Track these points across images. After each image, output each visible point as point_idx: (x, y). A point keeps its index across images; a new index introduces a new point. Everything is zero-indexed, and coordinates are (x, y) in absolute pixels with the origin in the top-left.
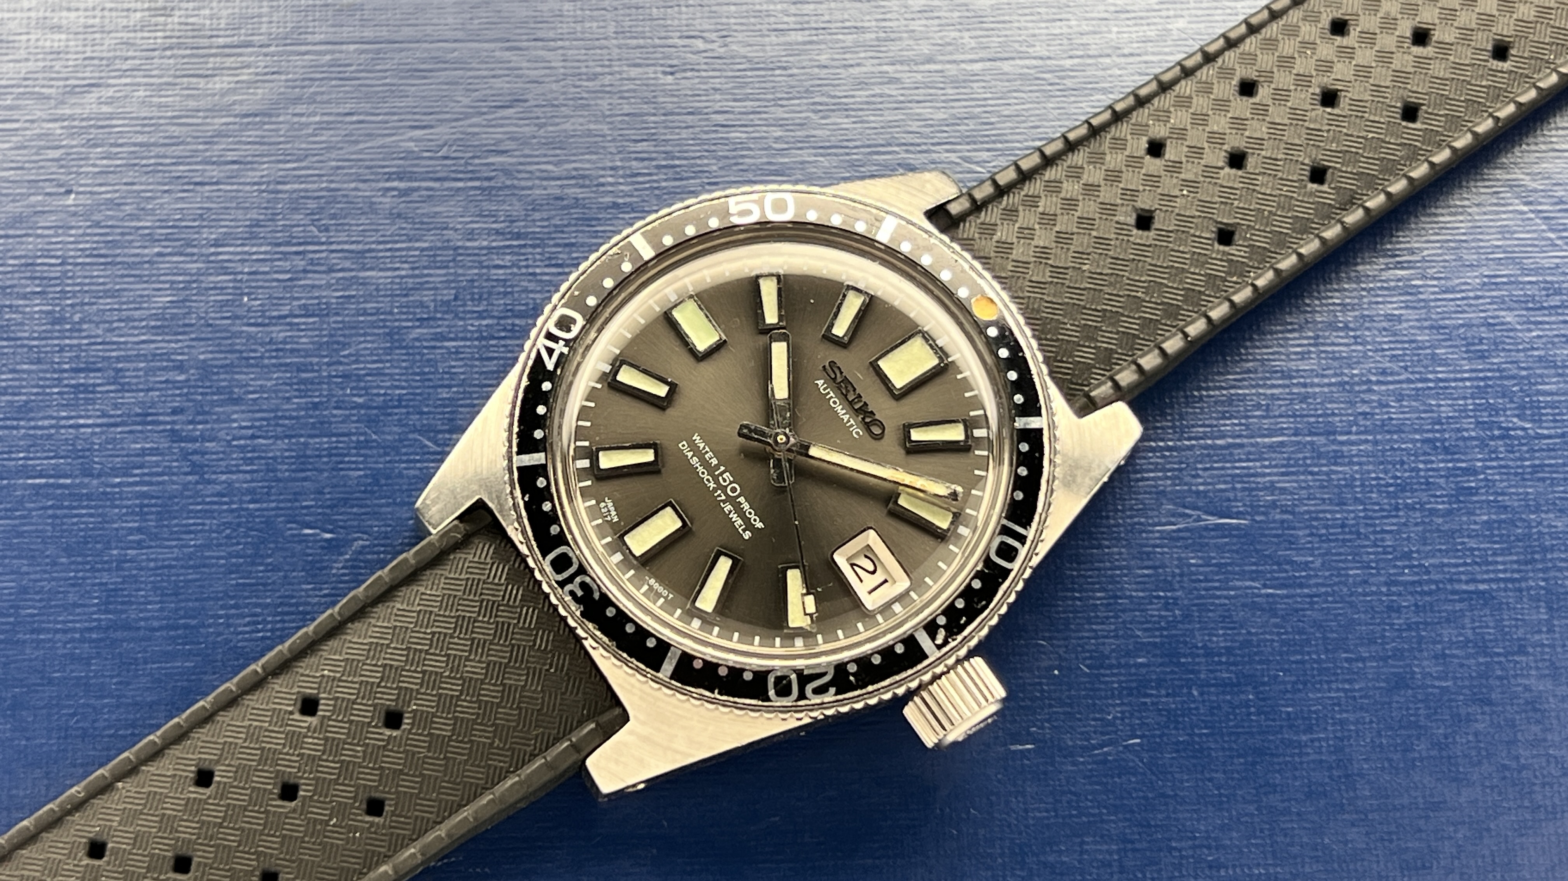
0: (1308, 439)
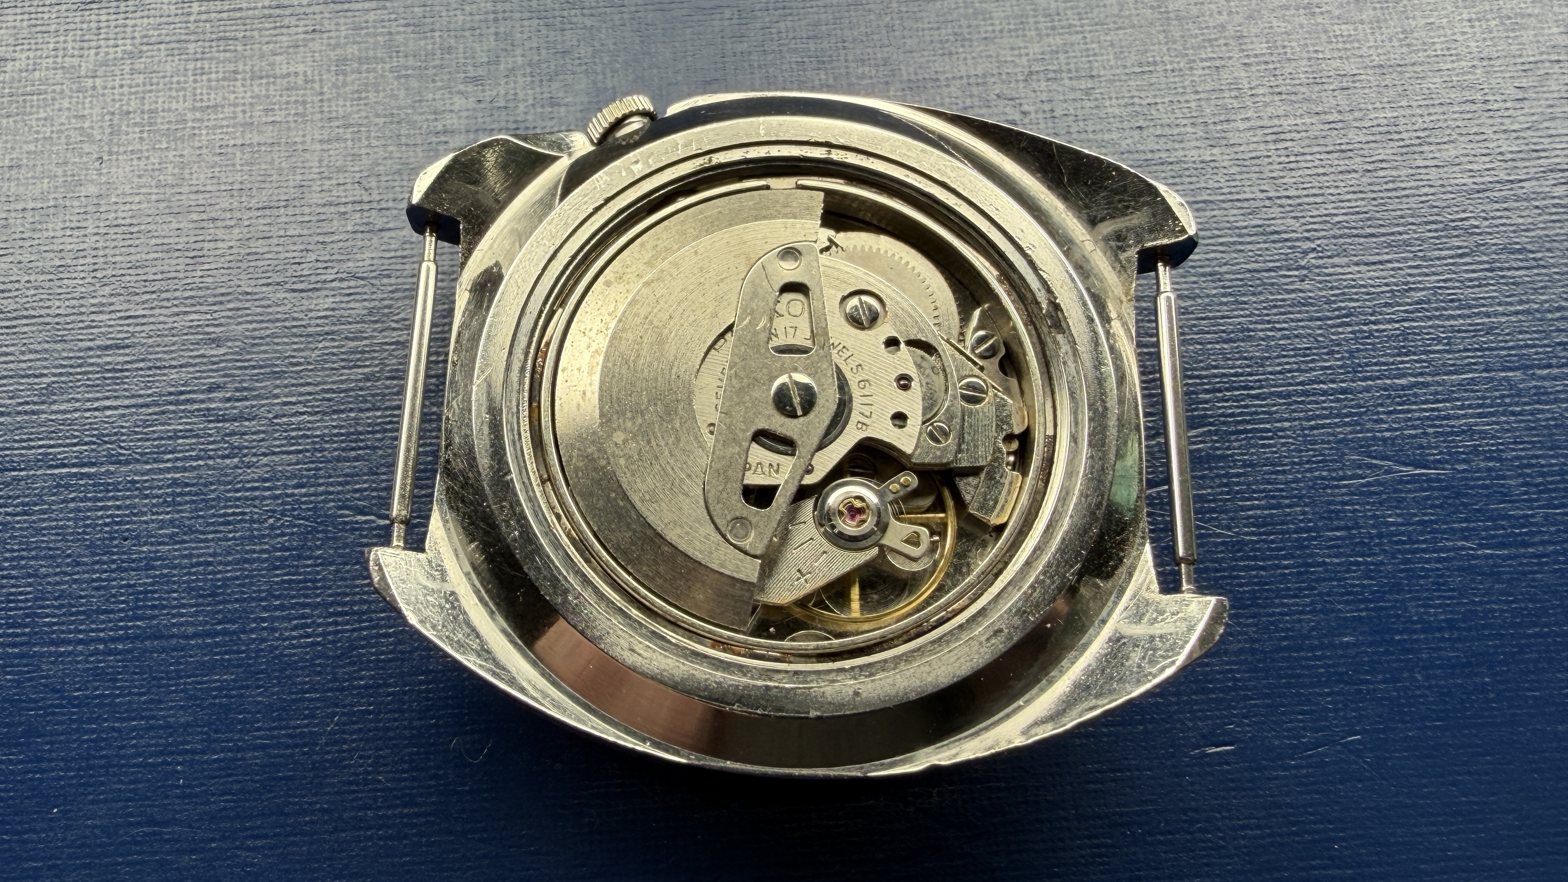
0: (1504, 374)
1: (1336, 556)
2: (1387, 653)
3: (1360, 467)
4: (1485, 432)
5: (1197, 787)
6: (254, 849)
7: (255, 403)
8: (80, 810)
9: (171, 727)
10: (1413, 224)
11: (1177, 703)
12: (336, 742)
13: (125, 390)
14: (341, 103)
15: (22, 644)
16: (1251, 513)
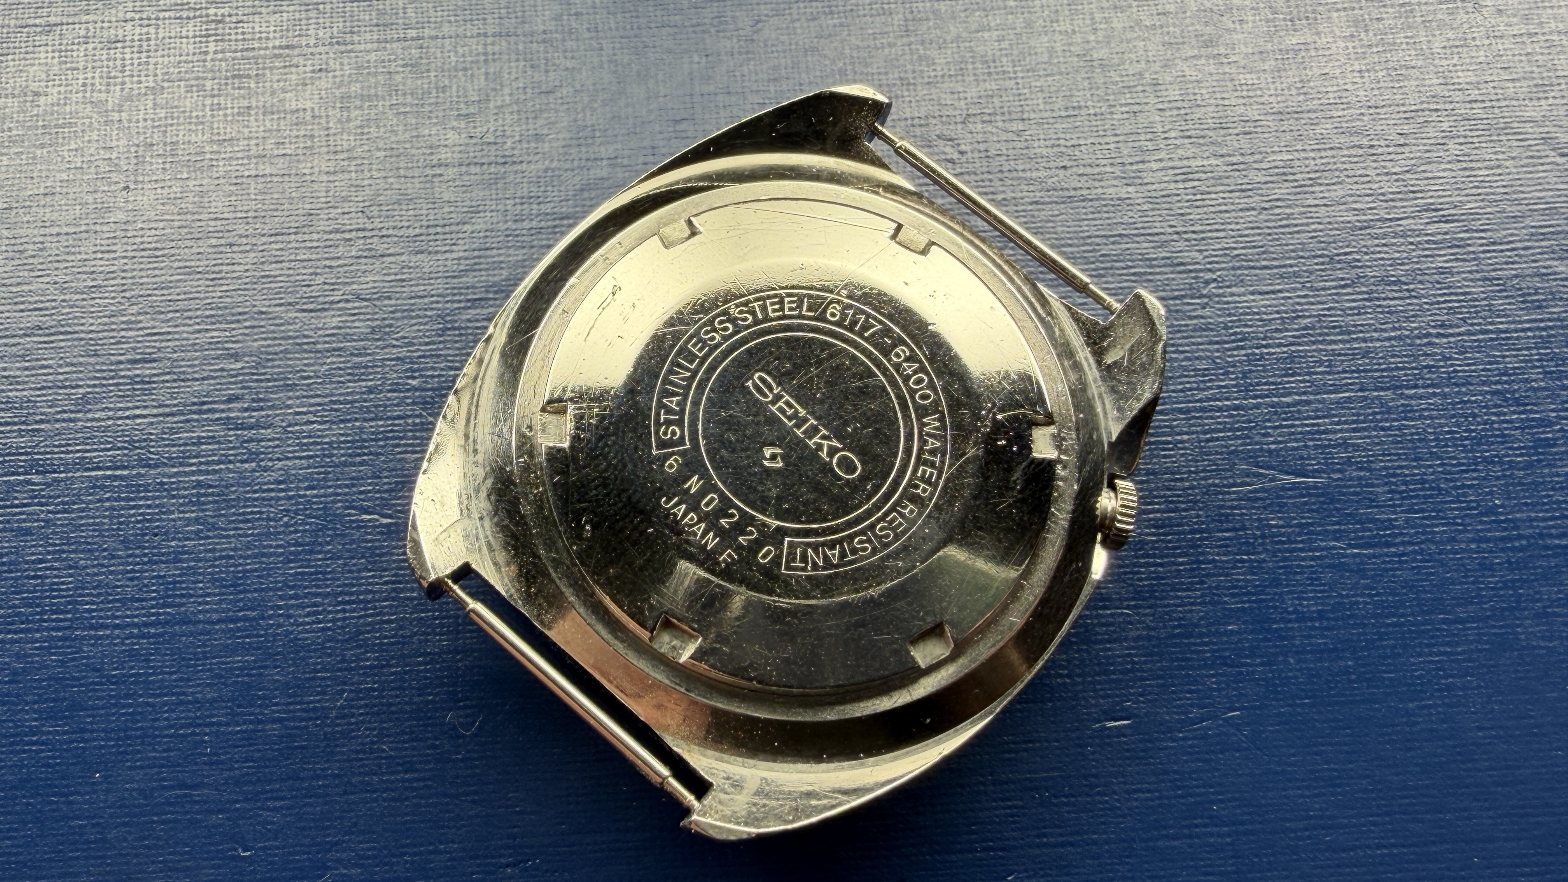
1: (1225, 555)
2: (1265, 639)
3: (1248, 476)
4: (1358, 445)
5: (1097, 756)
6: (275, 809)
7: (270, 413)
8: (119, 775)
9: (199, 702)
10: (1302, 257)
11: (1083, 683)
12: (345, 716)
13: (153, 400)
14: (345, 137)
15: (65, 628)
16: (1151, 516)
